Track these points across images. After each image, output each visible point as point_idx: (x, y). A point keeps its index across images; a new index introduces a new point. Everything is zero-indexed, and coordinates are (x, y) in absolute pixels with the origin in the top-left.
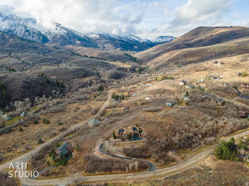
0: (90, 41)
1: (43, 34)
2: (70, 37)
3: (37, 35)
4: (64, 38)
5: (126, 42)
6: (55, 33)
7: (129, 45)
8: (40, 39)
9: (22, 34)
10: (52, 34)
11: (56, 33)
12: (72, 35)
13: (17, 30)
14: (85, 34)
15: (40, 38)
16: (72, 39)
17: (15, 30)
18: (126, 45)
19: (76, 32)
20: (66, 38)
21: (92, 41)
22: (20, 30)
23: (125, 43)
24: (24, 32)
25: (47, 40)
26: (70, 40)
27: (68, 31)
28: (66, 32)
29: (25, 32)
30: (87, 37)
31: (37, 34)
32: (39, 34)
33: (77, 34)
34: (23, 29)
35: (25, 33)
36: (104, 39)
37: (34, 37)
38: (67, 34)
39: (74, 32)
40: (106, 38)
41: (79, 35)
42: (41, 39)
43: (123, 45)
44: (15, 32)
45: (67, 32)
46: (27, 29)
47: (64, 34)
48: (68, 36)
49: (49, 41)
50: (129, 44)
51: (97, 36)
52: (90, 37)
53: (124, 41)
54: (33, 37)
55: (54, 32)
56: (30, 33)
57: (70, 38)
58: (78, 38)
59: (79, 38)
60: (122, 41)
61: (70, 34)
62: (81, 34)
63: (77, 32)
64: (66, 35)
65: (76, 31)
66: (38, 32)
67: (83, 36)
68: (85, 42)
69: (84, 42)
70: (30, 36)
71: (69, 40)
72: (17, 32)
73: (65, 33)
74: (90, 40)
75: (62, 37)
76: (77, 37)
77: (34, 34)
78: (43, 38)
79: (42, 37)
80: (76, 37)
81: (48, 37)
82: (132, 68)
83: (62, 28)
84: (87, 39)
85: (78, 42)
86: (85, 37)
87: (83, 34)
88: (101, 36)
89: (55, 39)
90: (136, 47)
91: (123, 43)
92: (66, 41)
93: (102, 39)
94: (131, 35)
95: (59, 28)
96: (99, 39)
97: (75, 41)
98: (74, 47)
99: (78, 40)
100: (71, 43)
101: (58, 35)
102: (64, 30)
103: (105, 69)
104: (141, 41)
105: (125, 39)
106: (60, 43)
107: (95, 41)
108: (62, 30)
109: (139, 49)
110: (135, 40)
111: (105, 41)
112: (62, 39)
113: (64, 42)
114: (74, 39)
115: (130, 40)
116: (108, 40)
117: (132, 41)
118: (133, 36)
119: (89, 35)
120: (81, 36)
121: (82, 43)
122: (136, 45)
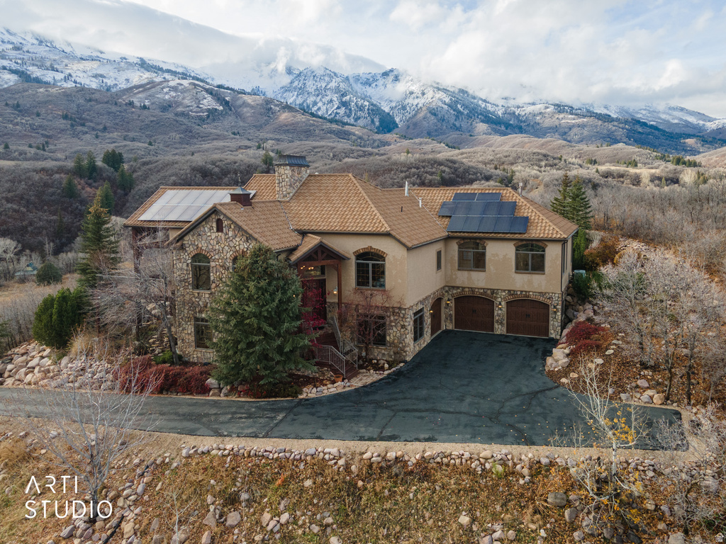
0: (523, 124)
1: (384, 111)
2: (459, 112)
3: (369, 113)
4: (439, 116)
5: (652, 127)
6: (417, 106)
8: (374, 124)
9: (331, 114)
10: (408, 108)
11: (419, 106)
12: (466, 107)
13: (320, 104)
14: (508, 107)
15: (373, 121)
16: (466, 120)
17: (315, 103)
18: (649, 134)
19: (480, 102)
20: (446, 116)
21: (529, 125)
22: (327, 104)
23: (648, 130)
24: (336, 106)
25: (391, 126)
26: (457, 124)
27: (454, 97)
28: (447, 100)
29: (338, 108)
30: (514, 113)
31: (368, 109)
32: (375, 110)
33: (483, 106)
34: (335, 99)
35: (339, 111)
36: (570, 116)
37: (359, 118)
38: (449, 105)
40: (576, 115)
41: (490, 108)
42: (377, 124)
43: (640, 132)
44: (315, 108)
45: (451, 99)
46: (344, 99)
47: (443, 105)
48: (454, 111)
49: (398, 127)
50: (664, 131)
51: (548, 108)
52: (523, 114)
53: (645, 124)
54: (356, 119)
55: (415, 104)
56: (350, 110)
57: (457, 117)
58: (483, 118)
59: (486, 117)
60: (634, 124)
61: (459, 106)
62: (498, 106)
63: (485, 101)
64: (446, 107)
65: (481, 99)
66: (372, 105)
67: (500, 113)
68: (507, 129)
70: (349, 116)
71: (456, 120)
72: (319, 109)
73: (445, 103)
74: (521, 122)
75: (433, 112)
76: (481, 114)
77: (361, 110)
78: (381, 121)
79: (380, 119)
80: (477, 112)
81: (397, 120)
82: (663, 175)
83: (439, 89)
84: (513, 119)
85: (482, 127)
86: (508, 114)
87: (502, 106)
88: (560, 108)
89: (414, 120)
90: (690, 141)
91: (640, 130)
92: (444, 123)
93: (561, 116)
94: (674, 109)
95: (431, 92)
96: (554, 119)
97: (471, 125)
98: (464, 136)
99: (483, 121)
100: (459, 129)
101: (424, 109)
102: (445, 95)
103: (544, 171)
104: (711, 126)
105: (650, 119)
106: (426, 132)
107: (538, 124)
108: (441, 95)
109: (703, 146)
110: (690, 123)
111: (573, 122)
112: (433, 117)
113: (437, 126)
114: (471, 118)
115: (668, 121)
116: (585, 120)
117: (676, 124)
118: (682, 109)
119: (523, 107)
120: (494, 112)
121: (492, 129)
122: (689, 136)
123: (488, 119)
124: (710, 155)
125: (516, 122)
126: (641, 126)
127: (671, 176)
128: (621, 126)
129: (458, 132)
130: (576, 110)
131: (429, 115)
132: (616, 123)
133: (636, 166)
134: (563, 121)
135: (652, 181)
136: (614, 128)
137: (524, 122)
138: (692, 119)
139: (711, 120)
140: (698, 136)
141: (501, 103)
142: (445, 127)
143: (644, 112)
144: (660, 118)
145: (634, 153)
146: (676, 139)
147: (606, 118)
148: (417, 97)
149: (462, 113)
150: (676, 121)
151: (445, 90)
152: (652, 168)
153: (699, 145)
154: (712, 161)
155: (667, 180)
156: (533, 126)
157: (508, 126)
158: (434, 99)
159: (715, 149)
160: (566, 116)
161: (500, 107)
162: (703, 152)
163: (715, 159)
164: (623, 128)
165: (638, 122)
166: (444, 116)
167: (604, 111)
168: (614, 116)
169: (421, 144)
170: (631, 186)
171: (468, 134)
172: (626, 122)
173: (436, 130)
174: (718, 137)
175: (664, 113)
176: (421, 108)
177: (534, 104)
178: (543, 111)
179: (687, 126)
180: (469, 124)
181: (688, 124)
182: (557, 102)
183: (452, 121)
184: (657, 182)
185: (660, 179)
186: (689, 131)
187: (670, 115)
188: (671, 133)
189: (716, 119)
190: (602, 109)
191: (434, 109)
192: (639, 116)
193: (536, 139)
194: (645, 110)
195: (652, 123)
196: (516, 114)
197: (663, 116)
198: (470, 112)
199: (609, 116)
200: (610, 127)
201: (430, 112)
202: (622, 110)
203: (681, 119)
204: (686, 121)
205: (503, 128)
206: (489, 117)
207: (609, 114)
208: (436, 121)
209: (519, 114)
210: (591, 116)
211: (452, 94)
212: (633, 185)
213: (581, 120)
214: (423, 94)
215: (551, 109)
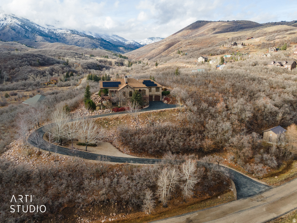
2: (26, 29)
4: (17, 31)
5: (108, 42)
6: (3, 24)
7: (112, 46)
12: (30, 28)
14: (50, 29)
16: (31, 34)
18: (107, 45)
19: (36, 26)
21: (60, 38)
23: (107, 43)
26: (26, 35)
27: (23, 22)
28: (19, 23)
30: (53, 32)
33: (38, 28)
36: (78, 36)
38: (21, 26)
39: (33, 25)
40: (80, 35)
41: (41, 29)
43: (104, 44)
45: (21, 23)
47: (17, 26)
48: (24, 29)
50: (112, 44)
51: (68, 31)
52: (57, 33)
53: (105, 41)
58: (39, 33)
59: (40, 33)
61: (26, 27)
62: (45, 28)
63: (38, 25)
64: (19, 26)
65: (37, 25)
67: (47, 32)
68: (51, 39)
69: (49, 38)
71: (26, 33)
73: (18, 24)
74: (57, 36)
75: (13, 29)
76: (38, 31)
80: (36, 31)
82: (118, 62)
83: (14, 18)
84: (53, 35)
85: (39, 38)
86: (50, 32)
87: (47, 29)
88: (73, 32)
89: (3, 31)
90: (121, 48)
91: (104, 43)
92: (20, 34)
93: (74, 35)
94: (114, 35)
95: (10, 18)
96: (71, 37)
97: (34, 36)
98: (32, 41)
99: (39, 35)
100: (28, 38)
101: (8, 26)
102: (18, 21)
103: (78, 60)
104: (127, 43)
105: (107, 39)
106: (11, 38)
107: (65, 38)
108: (15, 20)
109: (125, 50)
110: (120, 41)
111: (79, 38)
112: (13, 31)
113: (16, 35)
114: (33, 33)
115: (113, 40)
116: (84, 38)
117: (115, 41)
118: (117, 36)
119: (56, 30)
120: (44, 31)
121: (45, 39)
122: (121, 46)
123: (41, 34)
124: (129, 54)
125: (55, 36)
126: (104, 41)
127: (121, 62)
128: (97, 41)
129: (29, 39)
130: (80, 33)
131: (11, 30)
132: (95, 40)
133: (108, 58)
134: (75, 38)
135: (115, 64)
136: (95, 42)
137: (58, 37)
138: (120, 40)
139: (126, 41)
140: (123, 47)
141: (46, 27)
142: (20, 36)
143: (104, 36)
144: (110, 39)
145: (106, 53)
146: (117, 47)
147: (91, 37)
148: (2, 20)
149: (28, 30)
150: (115, 40)
151: (17, 18)
152: (114, 59)
153: (124, 50)
154: (130, 56)
155: (120, 64)
156: (62, 39)
157: (51, 38)
158: (12, 22)
159: (129, 51)
160: (76, 36)
161: (46, 29)
162: (126, 53)
163: (131, 56)
164: (98, 42)
165: (102, 40)
166: (19, 31)
167: (90, 35)
168: (94, 37)
169: (12, 44)
170: (109, 65)
171: (34, 41)
172: (99, 39)
173: (16, 37)
174: (129, 47)
175: (111, 37)
176: (5, 26)
177: (61, 29)
178: (66, 33)
179: (119, 43)
180: (33, 36)
181: (119, 42)
182: (71, 29)
183: (24, 33)
184: (117, 64)
185: (118, 63)
186: (120, 44)
187: (113, 38)
188: (115, 45)
189: (128, 41)
190: (89, 33)
191: (13, 27)
192: (103, 37)
193: (67, 45)
194: (104, 35)
195: (108, 40)
196: (54, 33)
197: (111, 38)
198: (32, 30)
199: (93, 37)
200: (94, 41)
201: (11, 28)
202: (96, 35)
203: (117, 40)
204: (118, 40)
205: (49, 39)
206: (42, 33)
207: (92, 36)
208: (15, 33)
209: (55, 33)
210: (86, 36)
211: (21, 20)
212: (110, 65)
213: (82, 38)
214: (5, 19)
215: (69, 32)
